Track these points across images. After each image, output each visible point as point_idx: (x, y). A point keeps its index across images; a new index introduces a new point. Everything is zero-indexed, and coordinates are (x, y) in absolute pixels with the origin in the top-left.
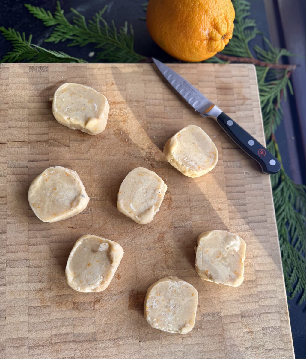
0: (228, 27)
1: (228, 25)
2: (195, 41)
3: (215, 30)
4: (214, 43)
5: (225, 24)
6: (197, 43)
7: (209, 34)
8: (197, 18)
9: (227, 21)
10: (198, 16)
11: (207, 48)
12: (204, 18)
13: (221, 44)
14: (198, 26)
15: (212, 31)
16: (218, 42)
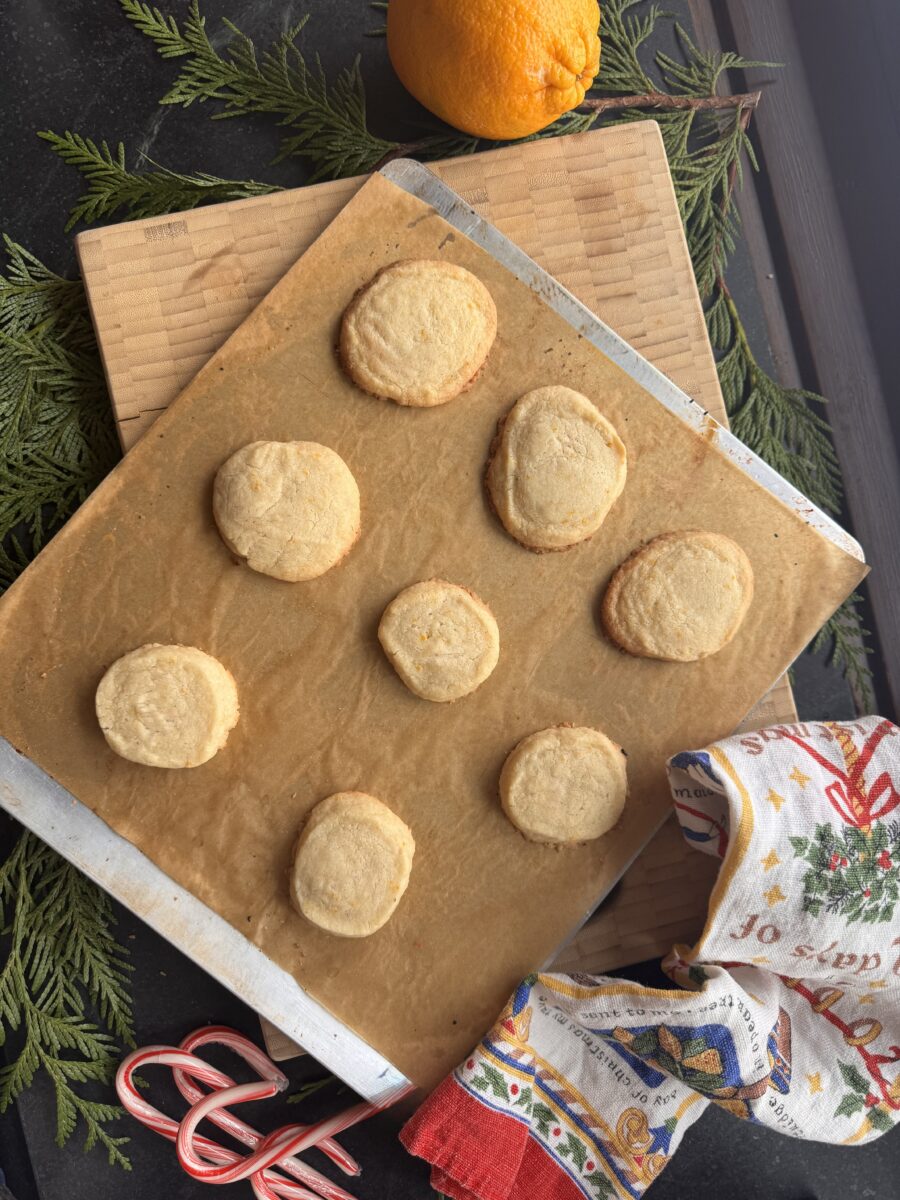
0: (587, 52)
1: (587, 47)
2: (516, 98)
3: (560, 65)
4: (561, 94)
5: (581, 46)
6: (520, 101)
7: (546, 77)
8: (516, 45)
9: (584, 38)
10: (518, 37)
11: (544, 107)
12: (531, 42)
13: (576, 95)
14: (519, 63)
15: (552, 69)
16: (567, 92)
